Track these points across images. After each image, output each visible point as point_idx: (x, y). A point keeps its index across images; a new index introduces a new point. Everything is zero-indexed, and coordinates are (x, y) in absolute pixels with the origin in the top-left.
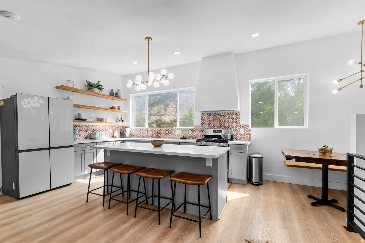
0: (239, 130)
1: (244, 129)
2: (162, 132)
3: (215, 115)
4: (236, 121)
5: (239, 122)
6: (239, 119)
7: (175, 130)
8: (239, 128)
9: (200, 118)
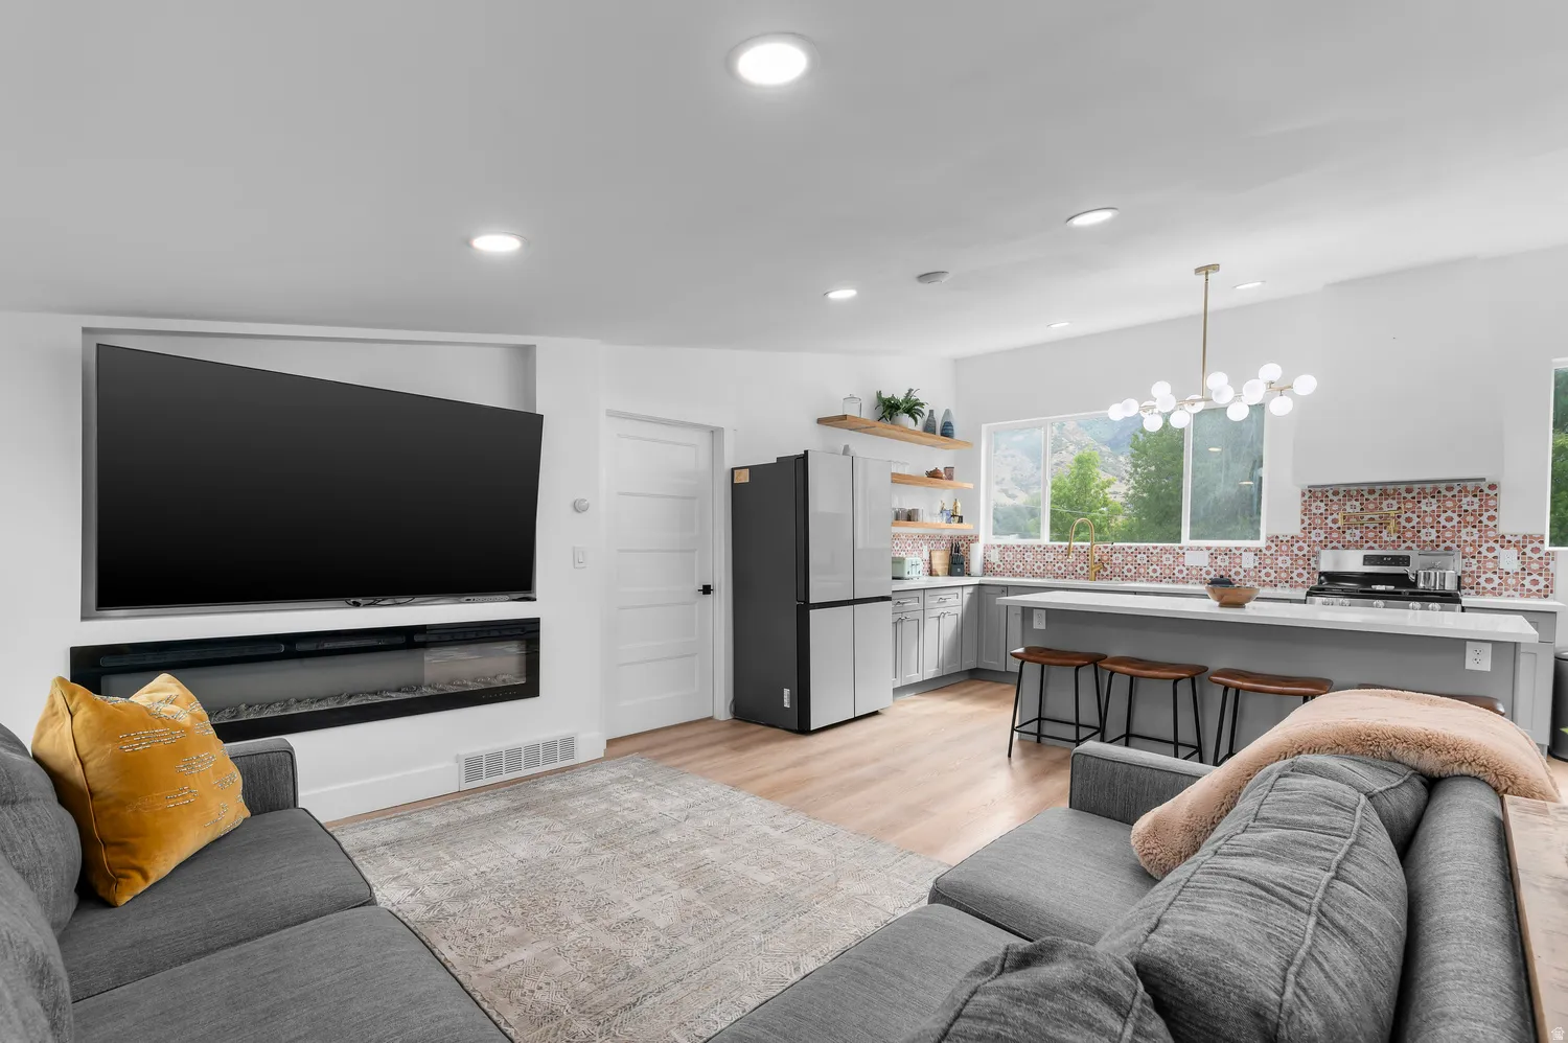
0: (1490, 555)
1: (1519, 550)
2: (1118, 558)
3: (1371, 497)
4: (1476, 518)
5: (1491, 524)
6: (1494, 513)
7: (1181, 552)
8: (1491, 549)
9: (1299, 508)
